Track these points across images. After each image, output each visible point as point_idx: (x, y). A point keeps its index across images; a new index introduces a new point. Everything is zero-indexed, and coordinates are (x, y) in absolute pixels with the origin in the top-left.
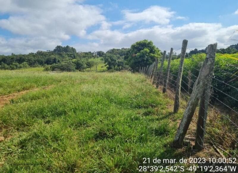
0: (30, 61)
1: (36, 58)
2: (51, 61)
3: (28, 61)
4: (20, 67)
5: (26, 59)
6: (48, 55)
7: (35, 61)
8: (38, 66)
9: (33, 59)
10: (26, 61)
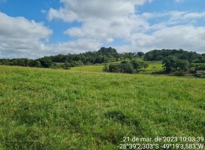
0: (84, 60)
1: (87, 58)
2: (100, 60)
3: (82, 60)
4: (78, 65)
5: (80, 58)
6: (96, 55)
7: (87, 60)
8: (90, 64)
9: (85, 58)
10: (80, 60)
